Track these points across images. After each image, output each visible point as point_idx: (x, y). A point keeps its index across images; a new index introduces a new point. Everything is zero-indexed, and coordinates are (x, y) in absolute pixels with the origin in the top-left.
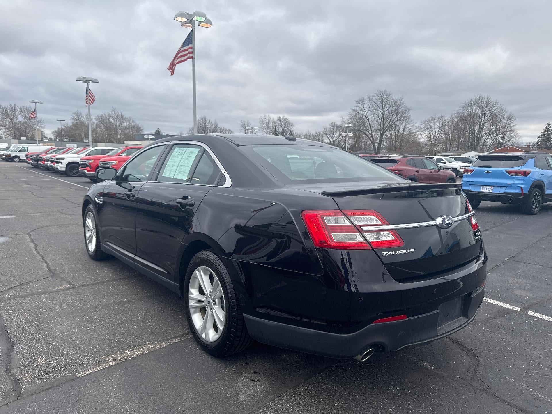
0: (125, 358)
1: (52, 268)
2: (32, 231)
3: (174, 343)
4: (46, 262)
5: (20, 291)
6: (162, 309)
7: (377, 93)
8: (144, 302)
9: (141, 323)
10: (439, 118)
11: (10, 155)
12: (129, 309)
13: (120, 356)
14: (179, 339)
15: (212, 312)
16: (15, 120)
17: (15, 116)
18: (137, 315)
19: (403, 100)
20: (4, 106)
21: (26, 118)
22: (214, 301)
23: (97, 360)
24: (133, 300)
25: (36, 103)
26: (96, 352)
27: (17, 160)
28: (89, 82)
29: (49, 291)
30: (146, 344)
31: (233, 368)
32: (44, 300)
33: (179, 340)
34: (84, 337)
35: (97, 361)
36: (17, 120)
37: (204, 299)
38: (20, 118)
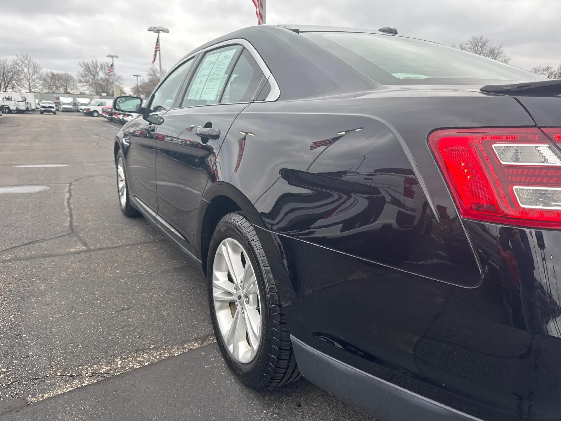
0: (112, 372)
1: (75, 224)
2: (75, 181)
3: (191, 349)
4: (71, 216)
5: (23, 253)
6: (189, 290)
7: (472, 40)
8: (168, 277)
9: (154, 310)
10: (544, 70)
11: (89, 109)
12: (144, 286)
13: (105, 368)
14: (198, 344)
15: (243, 313)
16: (97, 76)
17: (97, 72)
18: (152, 296)
19: (502, 49)
20: (86, 63)
21: (106, 74)
22: (246, 297)
23: (69, 372)
24: (154, 272)
25: (113, 57)
26: (74, 356)
27: (96, 114)
28: (160, 32)
29: (56, 254)
30: (150, 349)
31: (273, 413)
32: (44, 266)
33: (200, 346)
34: (68, 327)
35: (68, 375)
36: (98, 76)
37: (234, 291)
38: (101, 75)
